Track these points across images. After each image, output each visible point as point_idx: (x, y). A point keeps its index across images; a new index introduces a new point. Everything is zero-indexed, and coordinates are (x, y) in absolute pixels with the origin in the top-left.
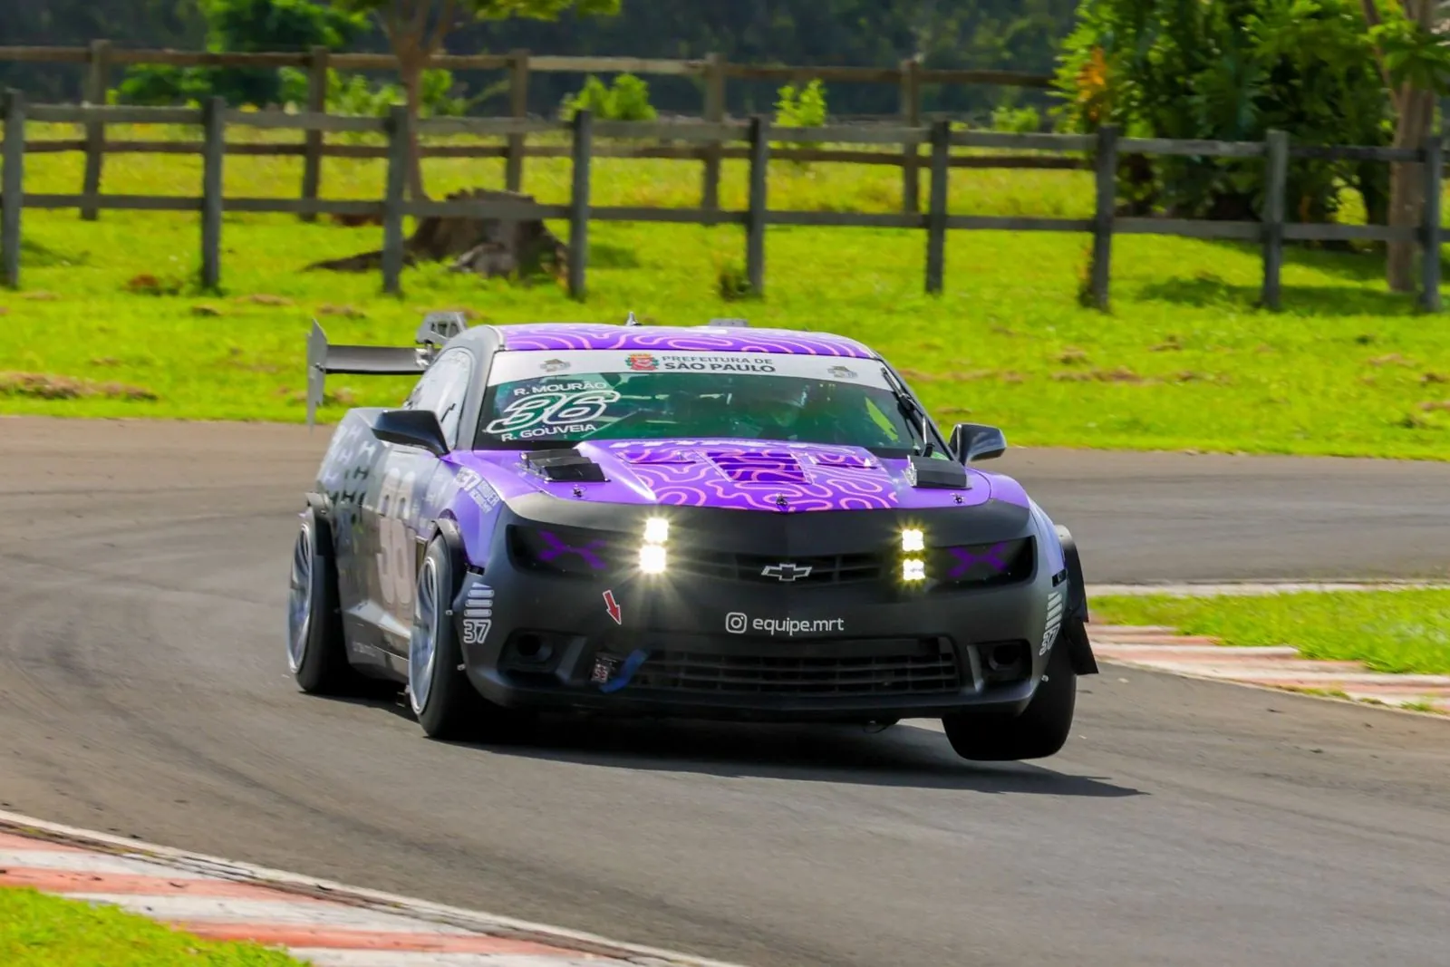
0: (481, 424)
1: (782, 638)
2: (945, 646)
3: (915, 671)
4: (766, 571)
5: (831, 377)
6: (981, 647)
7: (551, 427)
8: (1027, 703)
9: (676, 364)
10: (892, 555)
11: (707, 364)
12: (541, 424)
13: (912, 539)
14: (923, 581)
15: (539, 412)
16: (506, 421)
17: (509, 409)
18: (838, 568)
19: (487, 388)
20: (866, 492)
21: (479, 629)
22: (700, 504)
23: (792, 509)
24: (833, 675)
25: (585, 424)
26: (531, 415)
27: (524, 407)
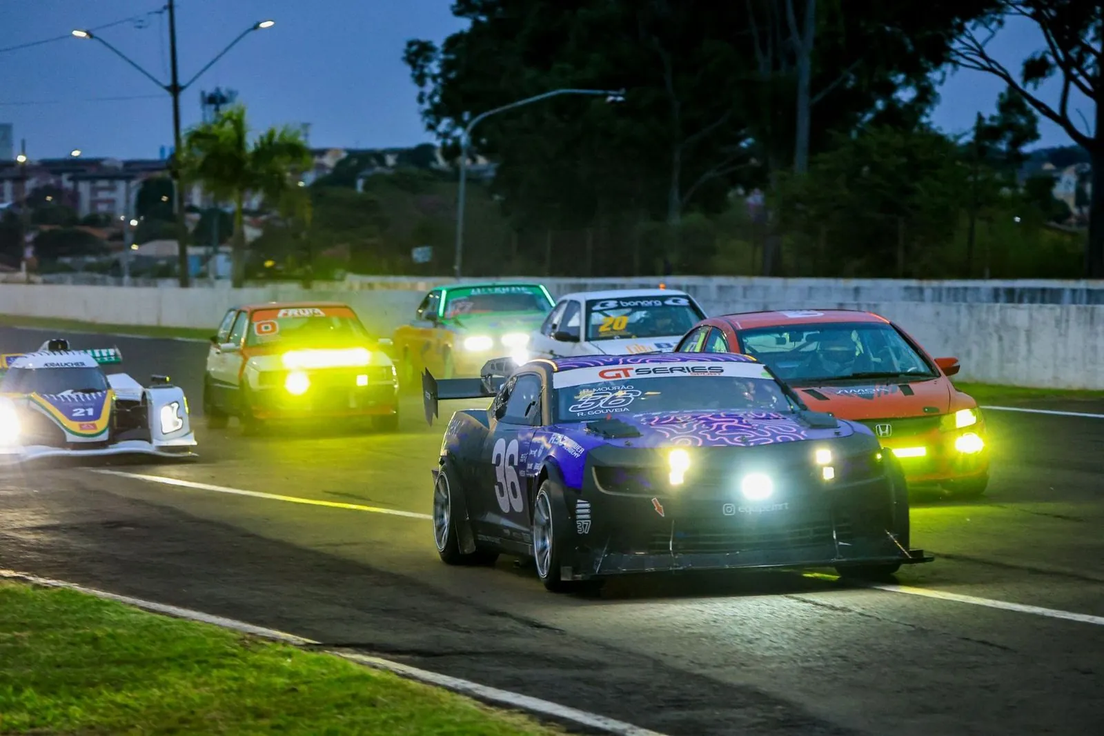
7: (605, 410)
12: (599, 408)
13: (822, 456)
14: (834, 480)
15: (598, 401)
16: (580, 406)
20: (788, 432)
21: (585, 525)
22: (699, 445)
23: (752, 444)
25: (623, 408)
26: (593, 403)
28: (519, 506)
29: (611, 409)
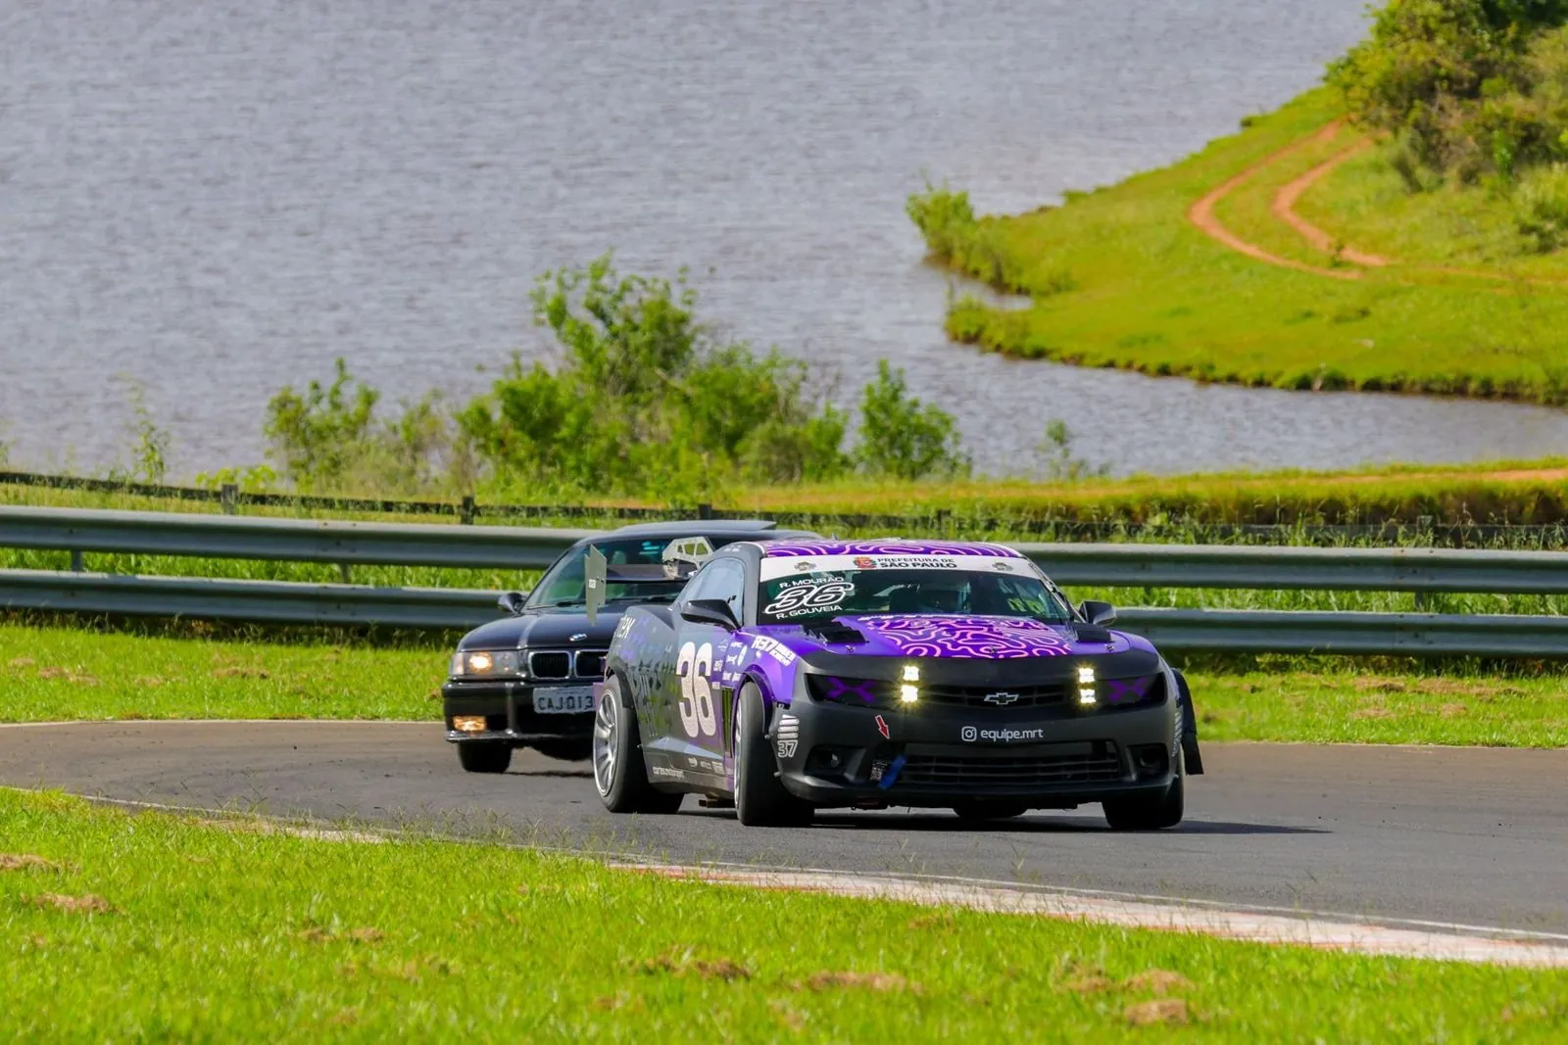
0: (761, 607)
1: (1001, 744)
2: (1111, 748)
3: (1091, 766)
4: (987, 698)
5: (995, 570)
6: (1133, 748)
7: (810, 609)
8: (1168, 789)
9: (888, 563)
10: (1071, 687)
11: (909, 563)
12: (803, 607)
13: (1086, 674)
14: (1094, 704)
15: (800, 598)
16: (778, 605)
17: (778, 597)
18: (1036, 696)
19: (760, 583)
20: (1047, 645)
21: (789, 747)
22: (937, 655)
23: (1001, 657)
24: (1035, 770)
25: (833, 606)
26: (795, 600)
27: (788, 596)
28: (710, 727)
29: (819, 608)
